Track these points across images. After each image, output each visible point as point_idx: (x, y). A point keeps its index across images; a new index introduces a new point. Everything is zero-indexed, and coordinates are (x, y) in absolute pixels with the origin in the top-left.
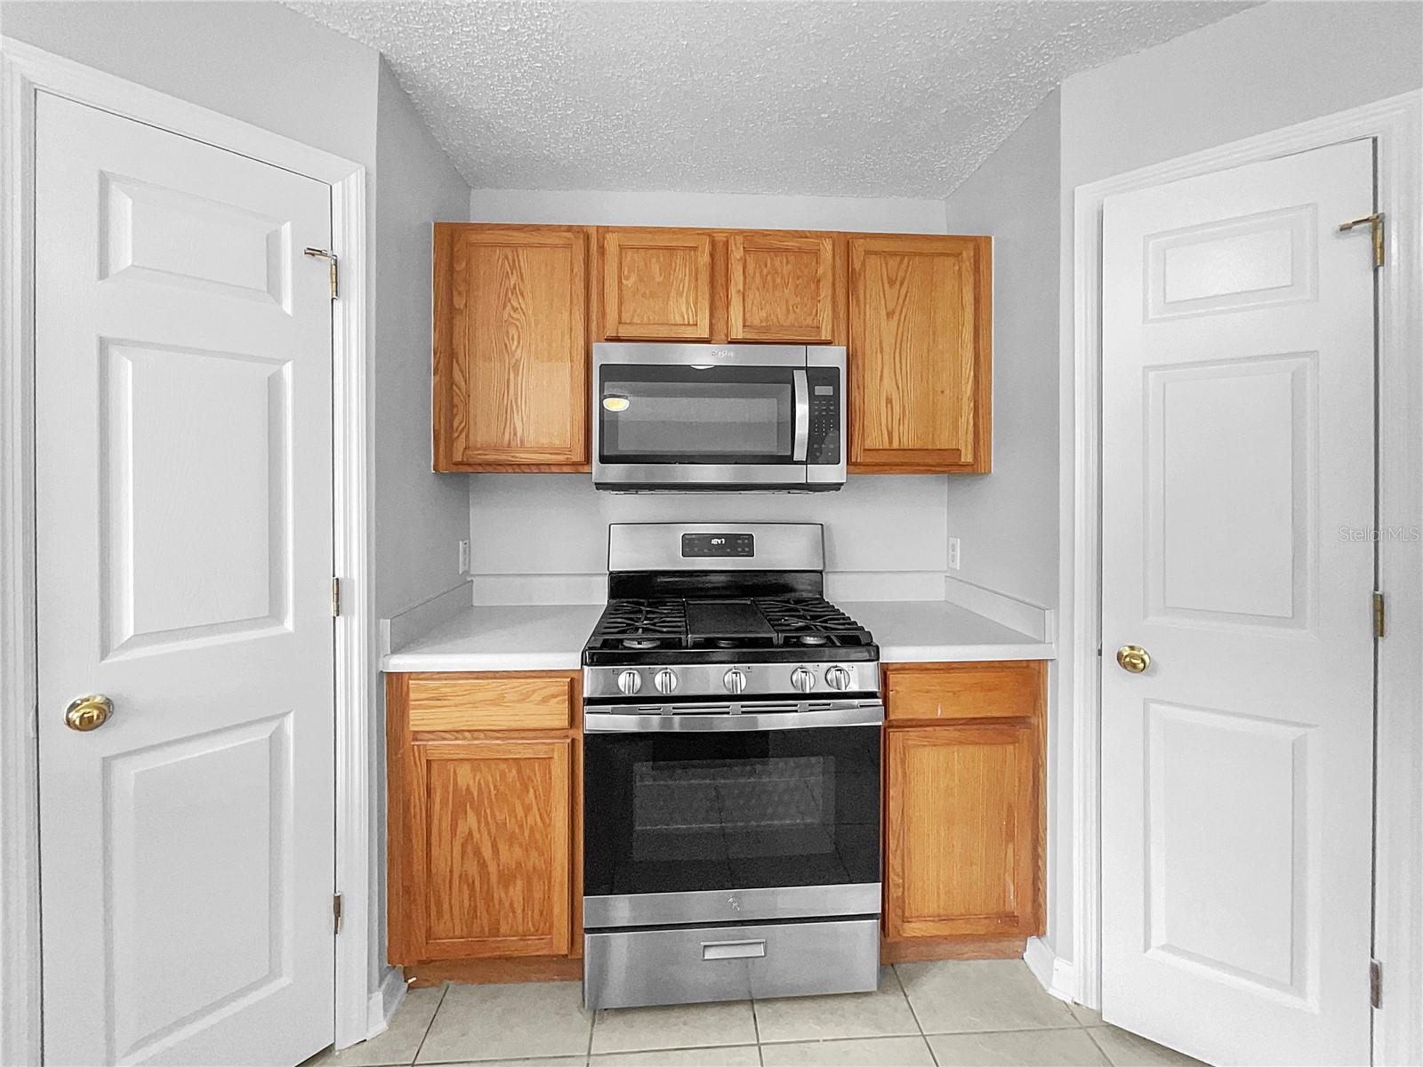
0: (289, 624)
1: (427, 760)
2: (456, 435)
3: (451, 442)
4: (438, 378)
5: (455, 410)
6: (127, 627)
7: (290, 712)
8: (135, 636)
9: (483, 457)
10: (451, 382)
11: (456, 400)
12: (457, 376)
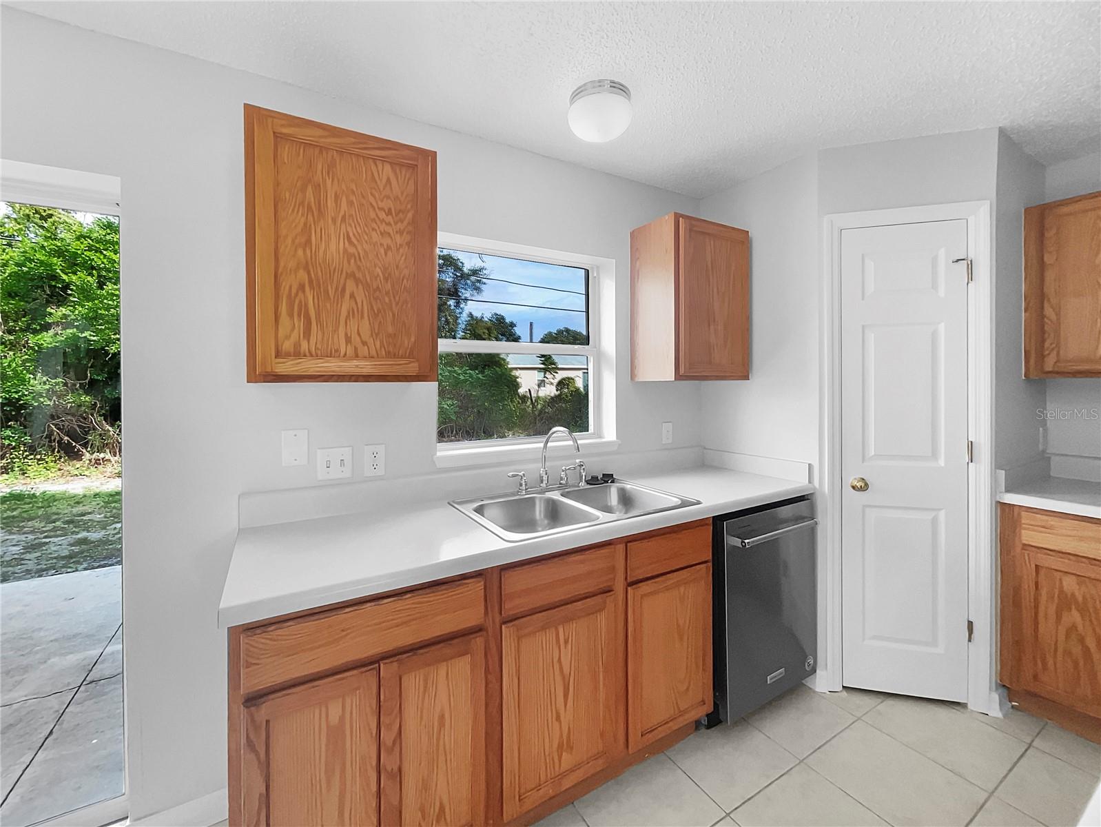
0: (942, 463)
1: (1036, 565)
2: (1047, 352)
3: (1041, 357)
4: (1027, 314)
5: (1046, 335)
6: (872, 451)
7: (942, 509)
8: (875, 455)
9: (1074, 367)
10: (1042, 316)
11: (1046, 328)
12: (1048, 311)
